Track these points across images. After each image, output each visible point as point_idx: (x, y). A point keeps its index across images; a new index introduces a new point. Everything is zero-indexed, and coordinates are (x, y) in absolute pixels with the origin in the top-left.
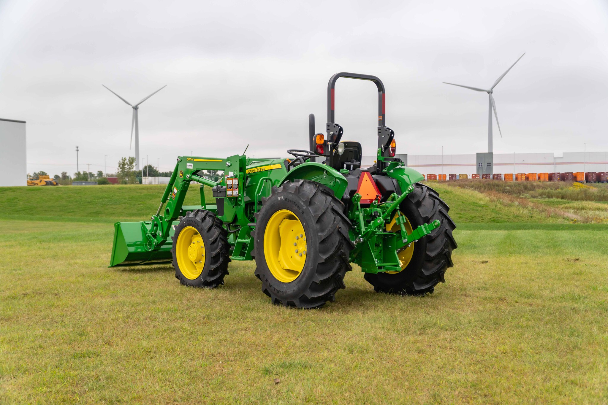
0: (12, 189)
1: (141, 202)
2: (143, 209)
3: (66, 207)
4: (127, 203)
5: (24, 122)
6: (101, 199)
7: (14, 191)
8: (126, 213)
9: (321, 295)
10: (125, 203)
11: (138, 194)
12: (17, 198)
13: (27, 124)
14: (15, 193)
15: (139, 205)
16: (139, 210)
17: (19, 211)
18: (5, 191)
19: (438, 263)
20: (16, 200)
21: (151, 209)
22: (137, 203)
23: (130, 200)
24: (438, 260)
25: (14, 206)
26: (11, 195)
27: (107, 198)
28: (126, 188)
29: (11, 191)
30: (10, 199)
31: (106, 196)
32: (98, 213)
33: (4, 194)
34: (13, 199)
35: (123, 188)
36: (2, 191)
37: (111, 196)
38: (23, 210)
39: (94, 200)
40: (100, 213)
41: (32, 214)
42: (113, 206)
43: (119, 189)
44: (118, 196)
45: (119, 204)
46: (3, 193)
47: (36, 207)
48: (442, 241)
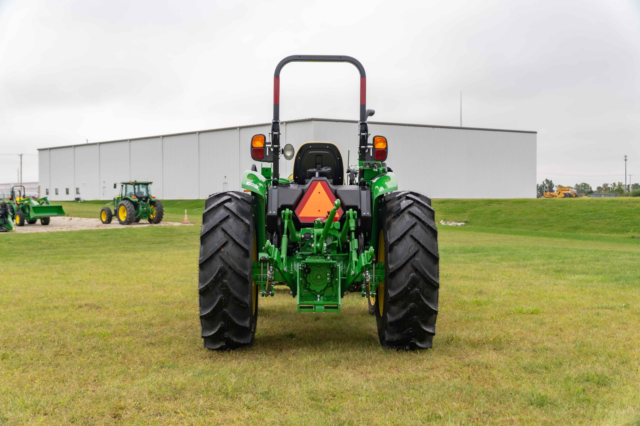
0: (499, 201)
1: (629, 217)
2: (629, 225)
3: (545, 220)
4: (613, 218)
5: (536, 133)
6: (585, 212)
7: (500, 204)
8: (608, 229)
9: (211, 334)
10: (610, 218)
11: (629, 208)
12: (500, 211)
13: (537, 134)
14: (500, 205)
15: (626, 220)
16: (624, 226)
17: (498, 223)
18: (491, 203)
19: (404, 307)
20: (498, 213)
21: (638, 225)
22: (624, 218)
23: (618, 214)
24: (403, 302)
25: (495, 219)
26: (495, 207)
27: (591, 212)
28: (617, 201)
29: (498, 204)
30: (493, 211)
31: (592, 209)
32: (576, 228)
33: (489, 207)
34: (496, 212)
35: (613, 201)
36: (489, 203)
37: (597, 209)
38: (502, 223)
39: (577, 214)
40: (578, 228)
41: (510, 227)
42: (596, 221)
43: (609, 202)
44: (605, 210)
45: (604, 219)
46: (490, 205)
47: (516, 220)
48: (407, 277)
